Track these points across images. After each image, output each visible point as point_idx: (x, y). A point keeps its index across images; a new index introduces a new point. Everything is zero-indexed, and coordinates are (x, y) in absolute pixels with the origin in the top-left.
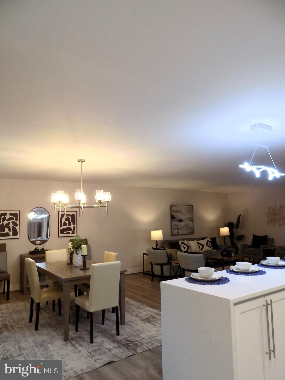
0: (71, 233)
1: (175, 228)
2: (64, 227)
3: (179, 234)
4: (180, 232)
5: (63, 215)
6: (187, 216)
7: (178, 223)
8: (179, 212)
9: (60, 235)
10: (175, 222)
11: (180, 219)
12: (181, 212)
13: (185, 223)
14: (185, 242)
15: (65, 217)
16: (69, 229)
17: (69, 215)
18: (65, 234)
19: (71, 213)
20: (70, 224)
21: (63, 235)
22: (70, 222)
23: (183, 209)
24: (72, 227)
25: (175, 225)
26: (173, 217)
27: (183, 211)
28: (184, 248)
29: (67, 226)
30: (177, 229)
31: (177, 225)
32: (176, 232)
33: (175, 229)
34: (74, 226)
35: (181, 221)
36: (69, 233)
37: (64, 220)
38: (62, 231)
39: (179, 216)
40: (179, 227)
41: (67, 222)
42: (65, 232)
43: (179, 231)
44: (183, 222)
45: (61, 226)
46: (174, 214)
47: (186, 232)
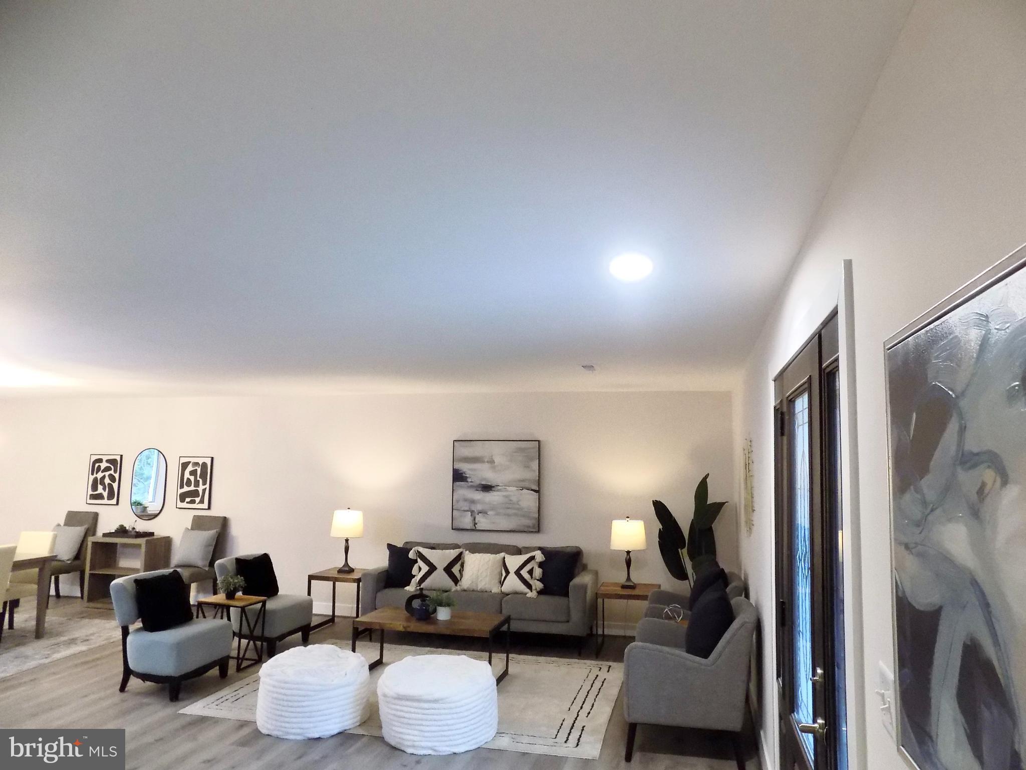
0: (197, 502)
1: (466, 508)
2: (186, 489)
3: (479, 527)
4: (483, 522)
5: (185, 466)
6: (516, 473)
7: (478, 496)
8: (483, 462)
9: (180, 505)
10: (464, 492)
11: (483, 483)
12: (492, 462)
13: (506, 497)
15: (190, 468)
16: (195, 494)
17: (196, 464)
18: (187, 503)
19: (201, 461)
20: (197, 484)
21: (184, 505)
22: (198, 479)
23: (498, 452)
24: (200, 489)
25: (466, 500)
26: (458, 477)
27: (497, 460)
29: (192, 488)
30: (472, 512)
31: (473, 502)
32: (467, 521)
33: (467, 511)
34: (204, 487)
35: (487, 488)
36: (193, 502)
37: (187, 475)
38: (183, 497)
39: (480, 473)
40: (479, 507)
41: (192, 478)
42: (188, 500)
43: (479, 518)
44: (495, 493)
45: (182, 487)
46: (464, 467)
47: (504, 523)
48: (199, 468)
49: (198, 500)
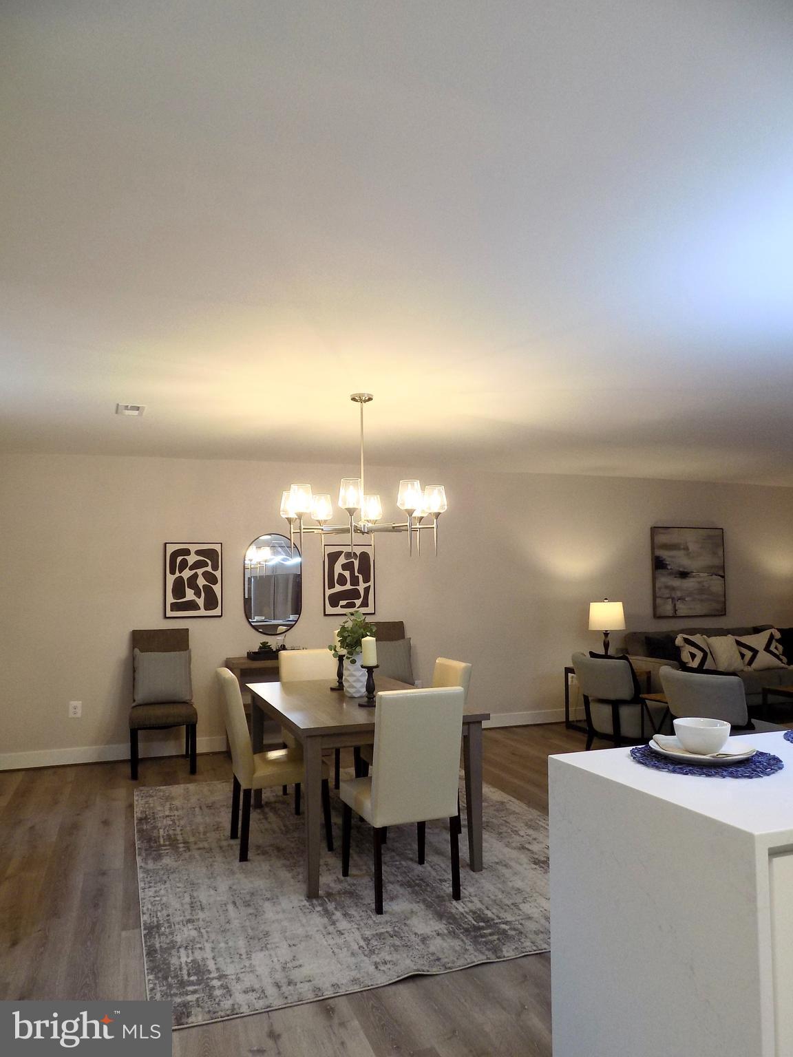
0: (358, 605)
1: (668, 596)
2: (338, 588)
3: (680, 613)
4: (683, 609)
5: (333, 557)
6: (706, 560)
7: (677, 583)
8: (679, 549)
9: (330, 610)
10: (664, 580)
11: (681, 570)
12: (686, 549)
13: (699, 582)
14: (696, 638)
15: (342, 560)
16: (354, 594)
17: (348, 555)
18: (342, 607)
19: (358, 551)
20: (355, 581)
21: (338, 610)
22: (356, 574)
23: (690, 539)
24: (361, 587)
25: (667, 587)
26: (659, 564)
27: (692, 547)
28: (693, 656)
29: (348, 587)
30: (673, 599)
31: (673, 589)
32: (668, 608)
33: (668, 598)
34: (367, 585)
35: (684, 575)
36: (352, 605)
37: (338, 569)
38: (334, 600)
39: (678, 560)
40: (679, 594)
41: (347, 574)
42: (343, 603)
43: (679, 605)
44: (692, 580)
45: (331, 586)
46: (664, 554)
47: (699, 608)
48: (356, 559)
49: (358, 602)
